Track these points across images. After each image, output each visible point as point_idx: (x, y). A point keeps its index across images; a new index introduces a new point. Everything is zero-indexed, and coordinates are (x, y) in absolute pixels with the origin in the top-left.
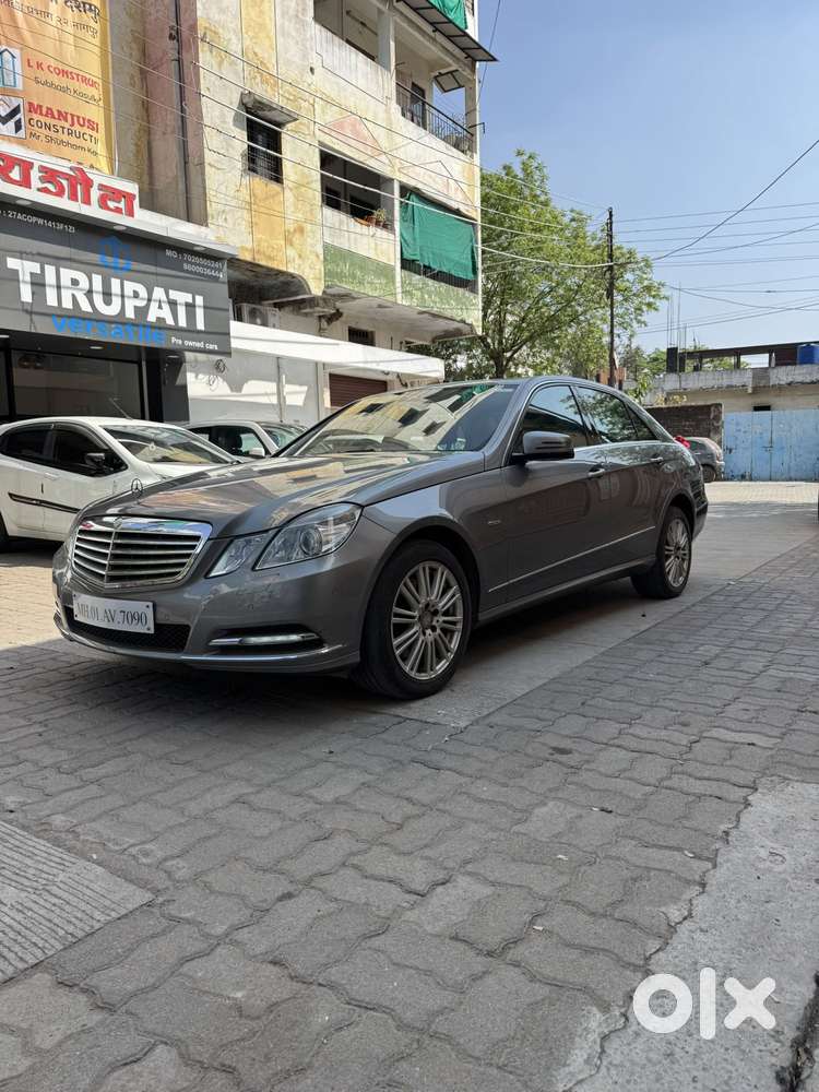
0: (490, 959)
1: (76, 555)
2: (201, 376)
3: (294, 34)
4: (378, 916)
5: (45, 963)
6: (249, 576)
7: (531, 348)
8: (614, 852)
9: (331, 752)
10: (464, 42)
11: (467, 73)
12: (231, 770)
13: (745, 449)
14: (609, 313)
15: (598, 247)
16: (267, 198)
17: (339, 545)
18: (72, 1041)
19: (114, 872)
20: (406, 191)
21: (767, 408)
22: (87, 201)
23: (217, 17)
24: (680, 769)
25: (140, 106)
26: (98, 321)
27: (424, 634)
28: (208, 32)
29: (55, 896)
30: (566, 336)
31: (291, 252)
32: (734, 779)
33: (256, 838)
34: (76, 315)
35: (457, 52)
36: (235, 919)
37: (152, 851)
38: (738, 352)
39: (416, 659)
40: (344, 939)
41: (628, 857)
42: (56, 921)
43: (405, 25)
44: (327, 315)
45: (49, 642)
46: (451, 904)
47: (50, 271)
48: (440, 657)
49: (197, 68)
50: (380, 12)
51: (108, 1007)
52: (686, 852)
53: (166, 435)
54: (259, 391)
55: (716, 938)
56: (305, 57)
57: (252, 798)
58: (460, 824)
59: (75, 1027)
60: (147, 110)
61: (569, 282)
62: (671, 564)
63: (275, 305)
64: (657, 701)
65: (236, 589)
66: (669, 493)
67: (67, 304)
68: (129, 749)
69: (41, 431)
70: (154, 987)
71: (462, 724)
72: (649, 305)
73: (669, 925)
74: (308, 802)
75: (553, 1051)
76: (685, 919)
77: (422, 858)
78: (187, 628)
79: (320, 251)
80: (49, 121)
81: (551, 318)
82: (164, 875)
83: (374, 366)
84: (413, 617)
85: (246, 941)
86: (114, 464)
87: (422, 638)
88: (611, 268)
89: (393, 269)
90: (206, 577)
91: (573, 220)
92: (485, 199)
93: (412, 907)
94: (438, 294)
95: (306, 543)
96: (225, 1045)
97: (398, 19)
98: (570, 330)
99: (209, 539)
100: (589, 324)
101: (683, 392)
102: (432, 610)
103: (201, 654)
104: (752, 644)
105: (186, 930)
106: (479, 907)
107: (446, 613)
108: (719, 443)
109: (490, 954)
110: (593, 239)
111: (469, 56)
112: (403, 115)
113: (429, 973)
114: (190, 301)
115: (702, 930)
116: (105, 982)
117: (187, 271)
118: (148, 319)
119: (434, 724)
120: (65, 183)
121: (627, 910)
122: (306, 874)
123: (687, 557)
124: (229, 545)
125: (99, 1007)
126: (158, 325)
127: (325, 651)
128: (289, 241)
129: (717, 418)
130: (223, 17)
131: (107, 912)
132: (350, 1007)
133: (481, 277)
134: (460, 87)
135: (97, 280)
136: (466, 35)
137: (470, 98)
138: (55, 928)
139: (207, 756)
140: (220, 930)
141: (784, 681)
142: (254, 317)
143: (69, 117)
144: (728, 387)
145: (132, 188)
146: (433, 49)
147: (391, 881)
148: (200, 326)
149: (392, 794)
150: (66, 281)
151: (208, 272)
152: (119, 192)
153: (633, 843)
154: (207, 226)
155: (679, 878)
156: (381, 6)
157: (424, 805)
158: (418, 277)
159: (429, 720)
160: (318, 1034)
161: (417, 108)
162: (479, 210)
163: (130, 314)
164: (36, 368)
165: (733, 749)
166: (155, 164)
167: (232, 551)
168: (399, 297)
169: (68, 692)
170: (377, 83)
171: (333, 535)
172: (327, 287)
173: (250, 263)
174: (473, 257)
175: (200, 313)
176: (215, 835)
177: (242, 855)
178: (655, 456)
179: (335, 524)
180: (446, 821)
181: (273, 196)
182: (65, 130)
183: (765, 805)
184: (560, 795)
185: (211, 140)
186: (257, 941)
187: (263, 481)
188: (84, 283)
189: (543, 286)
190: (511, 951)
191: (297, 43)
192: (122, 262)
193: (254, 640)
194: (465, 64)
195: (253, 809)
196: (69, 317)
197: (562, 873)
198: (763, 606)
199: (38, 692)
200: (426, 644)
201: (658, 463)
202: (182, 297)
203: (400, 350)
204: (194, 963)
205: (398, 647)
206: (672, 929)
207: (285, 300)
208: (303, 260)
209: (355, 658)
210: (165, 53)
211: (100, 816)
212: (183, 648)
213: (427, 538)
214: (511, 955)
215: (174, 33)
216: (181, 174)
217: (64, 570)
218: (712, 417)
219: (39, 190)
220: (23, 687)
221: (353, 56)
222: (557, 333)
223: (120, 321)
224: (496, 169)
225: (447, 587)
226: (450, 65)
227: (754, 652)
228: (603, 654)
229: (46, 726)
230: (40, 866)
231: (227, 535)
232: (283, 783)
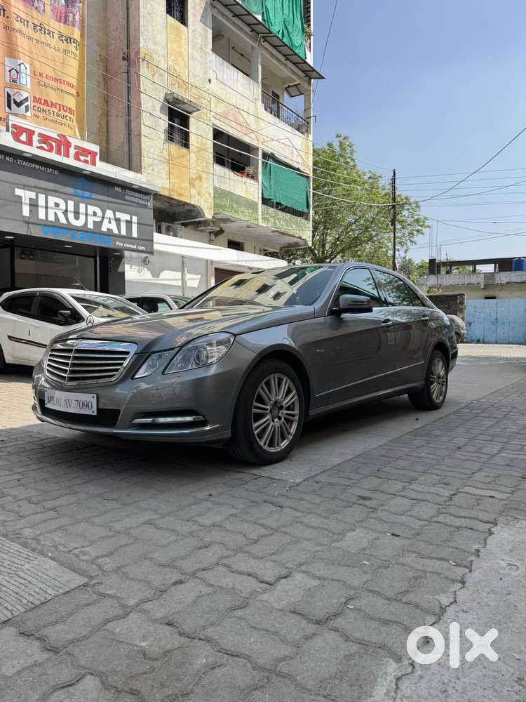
0: (318, 626)
1: (49, 365)
2: (134, 267)
3: (199, 59)
4: (241, 597)
5: (12, 620)
6: (160, 377)
7: (342, 257)
8: (402, 560)
9: (210, 495)
10: (304, 67)
11: (306, 85)
12: (142, 504)
13: (480, 323)
14: (393, 235)
15: (386, 195)
16: (179, 157)
17: (219, 360)
18: (28, 671)
19: (62, 564)
20: (265, 155)
21: (494, 298)
22: (67, 155)
23: (152, 47)
24: (444, 511)
25: (103, 99)
26: (70, 229)
27: (273, 421)
28: (147, 57)
29: (22, 578)
30: (365, 250)
31: (193, 191)
32: (480, 517)
33: (159, 546)
34: (56, 225)
35: (300, 73)
36: (142, 595)
37: (88, 552)
38: (475, 263)
39: (267, 438)
40: (217, 610)
41: (412, 564)
42: (22, 594)
43: (268, 56)
44: (215, 231)
45: (28, 426)
46: (291, 591)
47: (42, 198)
48: (283, 438)
49: (139, 76)
50: (253, 48)
51: (54, 650)
52: (451, 562)
53: (110, 301)
54: (170, 278)
55: (474, 616)
56: (206, 73)
57: (157, 522)
58: (296, 541)
59: (30, 661)
60: (107, 102)
61: (367, 216)
62: (435, 387)
63: (182, 224)
64: (428, 470)
65: (151, 385)
66: (434, 340)
67: (51, 218)
68: (76, 490)
69: (31, 297)
70: (86, 637)
71: (298, 481)
72: (418, 231)
73: (441, 607)
74: (194, 525)
75: (362, 686)
76: (451, 604)
77: (272, 561)
78: (119, 410)
79: (212, 191)
80: (45, 107)
81: (355, 239)
82: (97, 568)
83: (243, 264)
84: (266, 410)
85: (150, 610)
86: (77, 317)
87: (272, 424)
88: (394, 207)
89: (257, 204)
90: (132, 378)
91: (370, 178)
92: (315, 164)
93: (265, 591)
94: (285, 220)
95: (198, 358)
96: (134, 676)
97: (264, 52)
98: (367, 247)
99: (135, 354)
100: (380, 242)
101: (440, 287)
102: (279, 405)
103: (126, 429)
104: (489, 438)
105: (109, 601)
106: (309, 593)
107: (288, 409)
108: (463, 319)
109: (317, 622)
110: (384, 189)
111: (307, 75)
112: (266, 109)
113: (276, 633)
114: (129, 219)
115: (464, 611)
116: (53, 634)
117: (127, 201)
118: (102, 230)
119: (279, 480)
120: (54, 144)
121: (410, 597)
122: (192, 569)
123: (445, 383)
124: (147, 358)
125: (47, 649)
126: (108, 233)
127: (208, 428)
128: (192, 185)
129: (462, 303)
130: (156, 47)
131: (56, 589)
132: (220, 654)
133: (312, 212)
134: (302, 94)
135: (71, 204)
136: (306, 63)
137: (307, 101)
138: (21, 598)
139: (128, 495)
140: (132, 602)
141: (512, 460)
142: (168, 231)
143: (58, 106)
144: (469, 284)
145: (95, 148)
146: (285, 71)
147: (249, 575)
148: (135, 235)
149: (250, 521)
150: (51, 204)
151: (141, 202)
152: (87, 150)
153: (414, 555)
154: (141, 173)
155: (447, 578)
156: (254, 44)
157: (272, 529)
158: (273, 209)
159: (275, 477)
160: (198, 671)
161: (275, 106)
162: (312, 169)
163: (90, 226)
164: (30, 259)
165: (479, 499)
166: (110, 134)
167: (149, 362)
168: (260, 221)
169: (39, 455)
170: (250, 90)
171: (216, 352)
172: (215, 214)
173: (167, 197)
174: (307, 198)
175: (135, 227)
176: (131, 544)
177: (149, 556)
178: (424, 316)
179: (217, 346)
180: (287, 539)
181: (183, 156)
182: (55, 114)
183: (503, 535)
184: (364, 525)
185: (146, 120)
186: (158, 610)
187: (169, 321)
188: (62, 206)
189: (351, 219)
190: (333, 621)
191: (201, 64)
192: (87, 194)
193: (162, 420)
194: (304, 80)
195: (157, 528)
196: (52, 226)
197: (365, 573)
198: (494, 415)
199: (18, 455)
200: (275, 428)
201: (426, 321)
202: (124, 217)
203: (260, 254)
204: (114, 623)
205: (256, 429)
206: (443, 610)
207: (188, 221)
208: (201, 196)
209: (227, 434)
210: (120, 68)
211: (55, 530)
212: (115, 424)
213: (276, 357)
214: (332, 624)
215: (126, 56)
216: (126, 141)
217: (40, 375)
218: (458, 301)
219: (37, 147)
220: (9, 452)
221: (236, 73)
222: (359, 247)
223: (84, 230)
224: (323, 145)
225: (289, 392)
226: (295, 81)
227: (491, 443)
228: (390, 441)
229: (23, 475)
230: (13, 559)
231: (146, 352)
232: (177, 513)
